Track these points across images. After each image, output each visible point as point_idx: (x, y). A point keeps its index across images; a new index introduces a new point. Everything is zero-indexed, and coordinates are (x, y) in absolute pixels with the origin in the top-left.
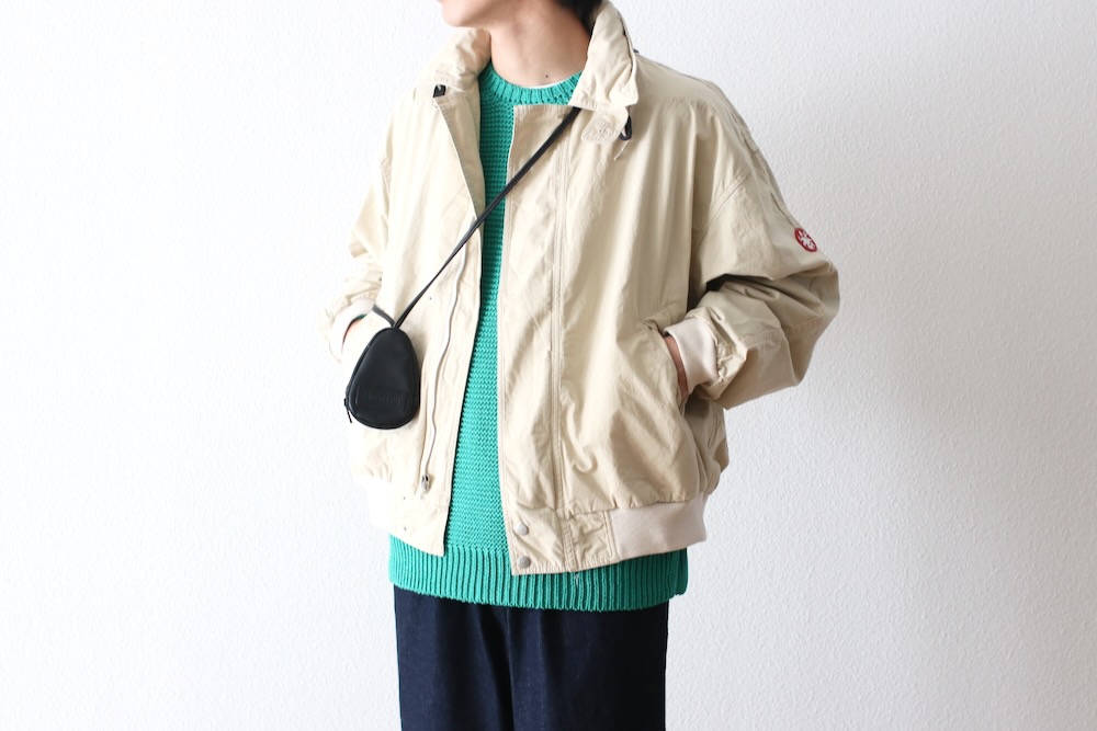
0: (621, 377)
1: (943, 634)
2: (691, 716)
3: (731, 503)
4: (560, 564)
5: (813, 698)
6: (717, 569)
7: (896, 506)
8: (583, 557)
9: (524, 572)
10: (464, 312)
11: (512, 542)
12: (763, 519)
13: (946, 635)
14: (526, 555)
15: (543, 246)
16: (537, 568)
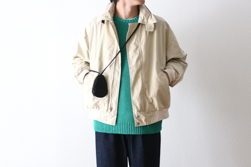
0: (158, 82)
1: (228, 141)
2: (171, 160)
3: (180, 112)
4: (146, 123)
5: (199, 156)
6: (177, 127)
7: (217, 113)
8: (150, 121)
9: (138, 126)
10: (117, 71)
11: (135, 120)
12: (187, 116)
13: (228, 142)
14: (138, 122)
15: (137, 54)
16: (141, 125)
